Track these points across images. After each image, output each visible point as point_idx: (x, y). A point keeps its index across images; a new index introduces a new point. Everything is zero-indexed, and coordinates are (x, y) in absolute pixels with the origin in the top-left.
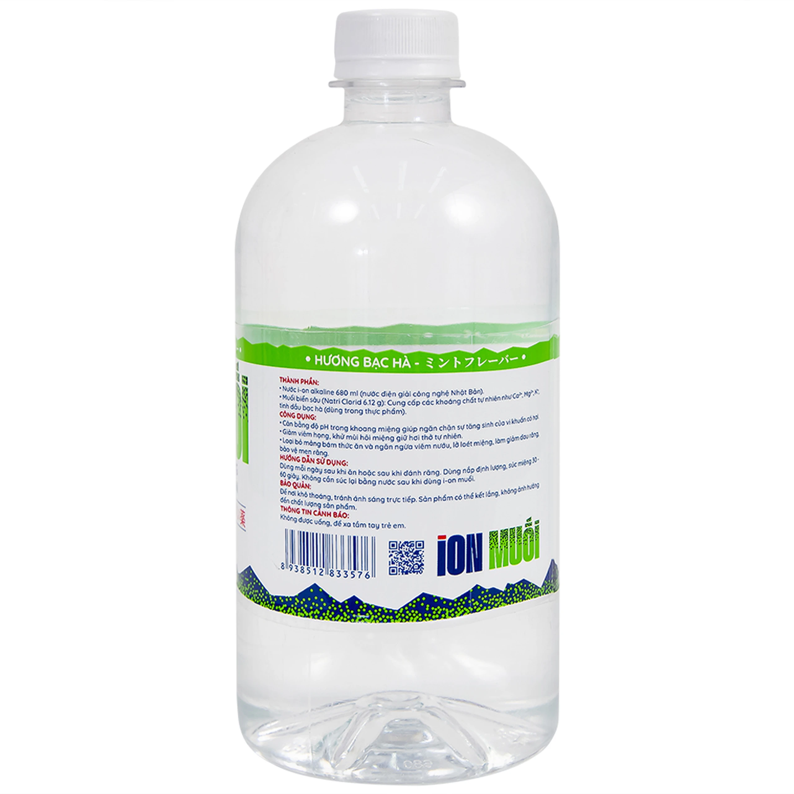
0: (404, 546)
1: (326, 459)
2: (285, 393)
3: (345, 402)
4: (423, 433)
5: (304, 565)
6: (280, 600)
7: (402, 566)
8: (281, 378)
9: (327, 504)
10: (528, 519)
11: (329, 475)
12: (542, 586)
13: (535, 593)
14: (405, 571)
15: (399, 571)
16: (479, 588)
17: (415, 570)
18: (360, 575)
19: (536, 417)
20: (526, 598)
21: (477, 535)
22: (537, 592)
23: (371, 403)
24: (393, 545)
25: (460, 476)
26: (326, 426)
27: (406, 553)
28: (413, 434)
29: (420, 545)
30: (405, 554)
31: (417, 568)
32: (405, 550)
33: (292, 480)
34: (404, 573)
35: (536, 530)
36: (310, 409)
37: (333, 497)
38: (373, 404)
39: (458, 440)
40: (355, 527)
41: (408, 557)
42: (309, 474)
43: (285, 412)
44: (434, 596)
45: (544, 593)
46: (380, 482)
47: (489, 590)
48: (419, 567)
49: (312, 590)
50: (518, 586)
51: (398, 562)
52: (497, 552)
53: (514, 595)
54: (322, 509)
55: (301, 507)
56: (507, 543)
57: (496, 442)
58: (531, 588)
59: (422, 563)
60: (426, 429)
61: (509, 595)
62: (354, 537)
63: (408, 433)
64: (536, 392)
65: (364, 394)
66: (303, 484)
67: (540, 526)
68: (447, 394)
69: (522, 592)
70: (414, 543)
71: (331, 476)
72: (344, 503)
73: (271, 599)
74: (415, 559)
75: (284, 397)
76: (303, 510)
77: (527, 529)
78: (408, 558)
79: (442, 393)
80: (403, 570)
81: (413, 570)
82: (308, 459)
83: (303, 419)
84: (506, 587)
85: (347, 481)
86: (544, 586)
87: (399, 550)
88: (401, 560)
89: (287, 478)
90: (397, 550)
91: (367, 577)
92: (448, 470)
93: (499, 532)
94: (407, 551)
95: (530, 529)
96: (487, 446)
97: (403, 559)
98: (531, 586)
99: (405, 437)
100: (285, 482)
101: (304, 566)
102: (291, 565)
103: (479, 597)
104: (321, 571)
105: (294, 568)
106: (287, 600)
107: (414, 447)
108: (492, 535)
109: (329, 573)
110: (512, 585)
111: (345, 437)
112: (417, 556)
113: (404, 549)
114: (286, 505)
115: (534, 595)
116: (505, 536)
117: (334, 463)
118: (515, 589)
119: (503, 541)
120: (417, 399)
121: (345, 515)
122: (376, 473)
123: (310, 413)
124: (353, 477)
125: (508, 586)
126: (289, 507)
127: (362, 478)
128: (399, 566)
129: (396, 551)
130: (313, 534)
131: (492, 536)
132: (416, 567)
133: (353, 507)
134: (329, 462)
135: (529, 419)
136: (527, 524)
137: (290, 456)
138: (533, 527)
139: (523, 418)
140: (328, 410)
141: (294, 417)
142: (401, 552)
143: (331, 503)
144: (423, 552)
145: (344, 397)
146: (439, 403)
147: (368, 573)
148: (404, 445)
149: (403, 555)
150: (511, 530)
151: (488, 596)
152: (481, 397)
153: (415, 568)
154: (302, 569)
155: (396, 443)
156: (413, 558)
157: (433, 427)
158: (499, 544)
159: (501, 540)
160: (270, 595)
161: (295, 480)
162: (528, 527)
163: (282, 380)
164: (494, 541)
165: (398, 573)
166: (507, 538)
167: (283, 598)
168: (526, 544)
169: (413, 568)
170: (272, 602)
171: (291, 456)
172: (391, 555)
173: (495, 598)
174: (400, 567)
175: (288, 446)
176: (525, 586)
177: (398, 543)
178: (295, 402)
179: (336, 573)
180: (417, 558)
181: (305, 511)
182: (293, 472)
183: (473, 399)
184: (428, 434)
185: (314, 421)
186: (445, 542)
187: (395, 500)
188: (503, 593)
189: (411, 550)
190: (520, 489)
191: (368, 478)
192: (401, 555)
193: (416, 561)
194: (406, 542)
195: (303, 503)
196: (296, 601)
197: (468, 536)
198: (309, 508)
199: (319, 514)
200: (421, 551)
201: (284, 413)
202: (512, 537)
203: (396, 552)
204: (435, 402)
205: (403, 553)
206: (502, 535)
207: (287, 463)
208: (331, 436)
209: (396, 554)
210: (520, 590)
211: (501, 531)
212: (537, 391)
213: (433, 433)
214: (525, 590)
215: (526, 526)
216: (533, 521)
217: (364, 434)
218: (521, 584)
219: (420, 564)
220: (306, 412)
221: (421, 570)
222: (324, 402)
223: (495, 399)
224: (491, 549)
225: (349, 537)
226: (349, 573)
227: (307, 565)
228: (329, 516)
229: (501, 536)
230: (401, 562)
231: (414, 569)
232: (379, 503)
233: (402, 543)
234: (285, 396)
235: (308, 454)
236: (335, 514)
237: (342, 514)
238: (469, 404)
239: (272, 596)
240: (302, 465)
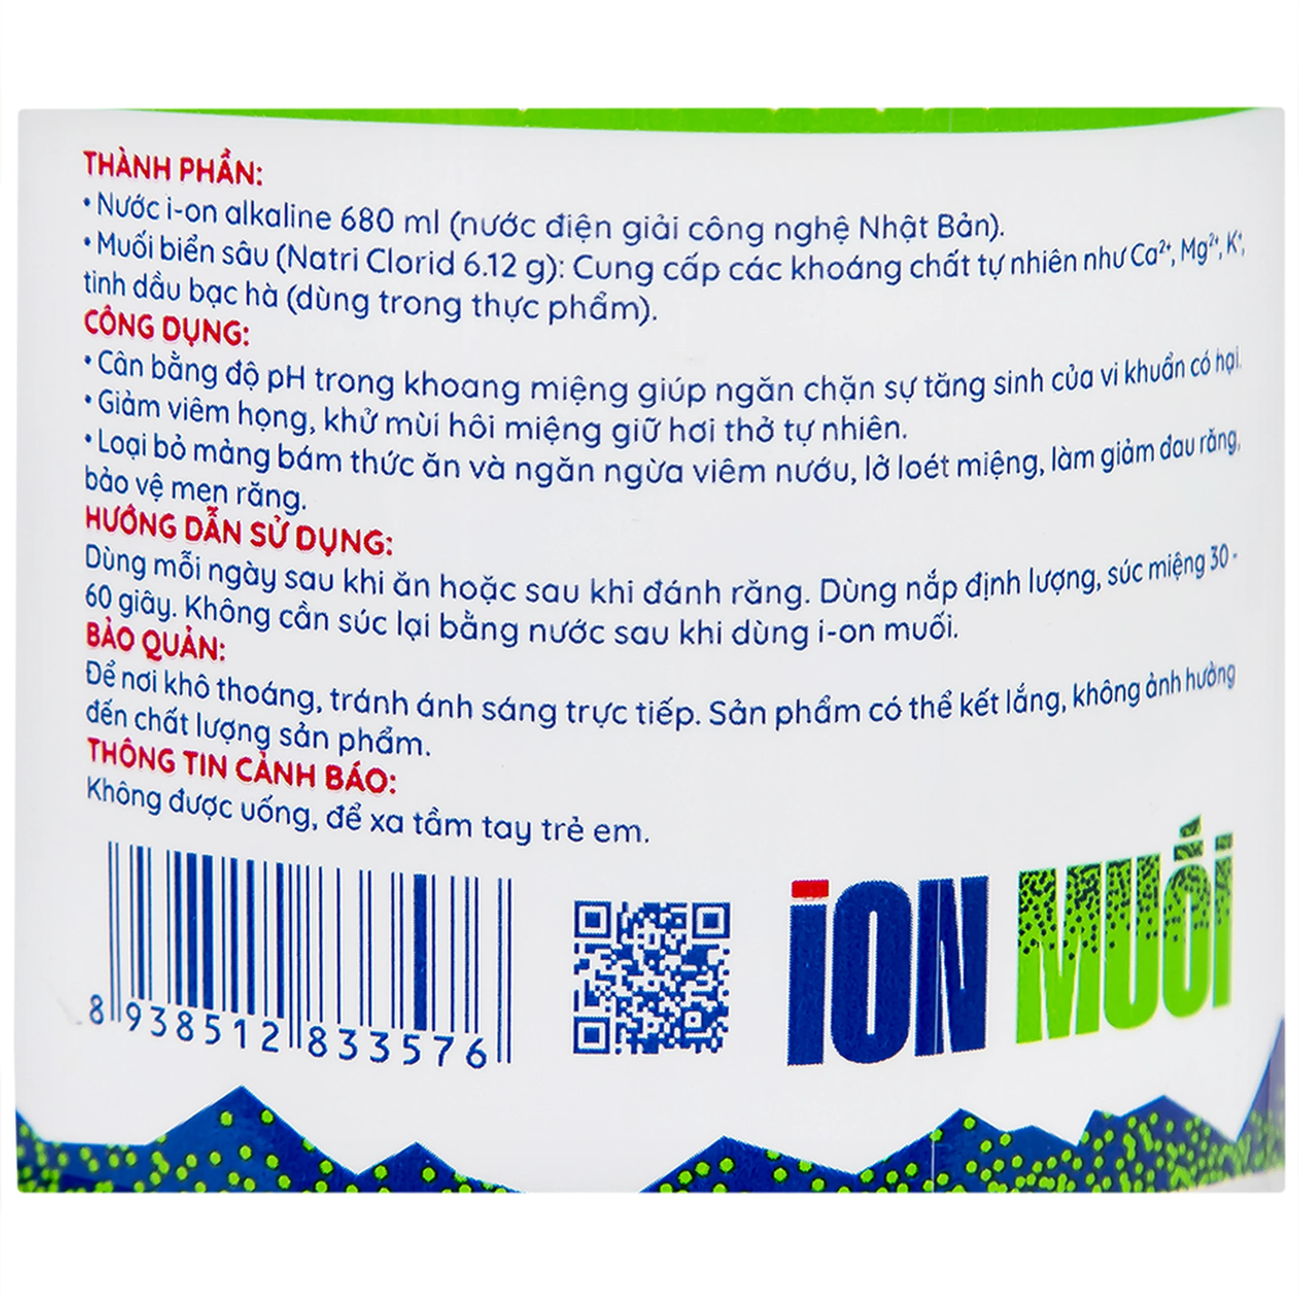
0: (641, 926)
1: (295, 522)
2: (110, 224)
3: (380, 261)
4: (729, 411)
5: (192, 1002)
6: (85, 1164)
7: (629, 1015)
8: (90, 155)
9: (295, 728)
10: (1188, 826)
11: (308, 595)
12: (1242, 1133)
13: (1211, 1162)
14: (643, 1036)
15: (618, 1041)
16: (969, 1124)
17: (688, 1036)
18: (445, 1049)
19: (1228, 362)
20: (1173, 1181)
21: (966, 883)
22: (1221, 1161)
23: (501, 270)
24: (593, 921)
25: (895, 614)
26: (296, 372)
27: (650, 955)
28: (687, 415)
29: (711, 921)
30: (646, 963)
31: (698, 1024)
32: (646, 942)
33: (140, 623)
34: (640, 1047)
35: (1221, 880)
36: (221, 295)
37: (323, 699)
38: (505, 274)
39: (889, 447)
40: (425, 832)
41: (659, 973)
42: (218, 592)
43: (108, 313)
44: (773, 1155)
45: (1249, 1167)
46: (538, 632)
47: (1016, 1135)
48: (708, 1020)
49: (227, 1118)
50: (1137, 1126)
51: (613, 994)
52: (1050, 967)
53: (1120, 1164)
54: (277, 754)
55: (179, 744)
56: (1094, 928)
57: (1056, 463)
58: (1195, 1138)
59: (720, 1004)
60: (745, 393)
61: (1098, 1162)
62: (420, 882)
63: (664, 410)
64: (1230, 243)
65: (469, 225)
66: (189, 640)
67: (1234, 862)
68: (840, 230)
69: (1153, 1155)
70: (689, 911)
71: (316, 601)
72: (373, 723)
73: (42, 1160)
74: (690, 987)
75: (107, 242)
76: (191, 755)
77: (1181, 872)
78: (657, 980)
79: (818, 226)
80: (634, 1032)
81: (677, 1032)
82: (212, 524)
83: (192, 341)
84: (1089, 1128)
85: (390, 625)
86: (1249, 1138)
87: (619, 941)
88: (630, 986)
89: (115, 610)
90: (612, 941)
91: (477, 1059)
92: (842, 582)
93: (1062, 879)
94: (657, 946)
95: (1194, 874)
96: (1014, 479)
97: (637, 981)
98: (1194, 1128)
99: (650, 426)
100: (109, 631)
101: (190, 1010)
102: (132, 1005)
103: (971, 1167)
104: (271, 1030)
105: (148, 1016)
106: (114, 1161)
107: (689, 473)
108: (1032, 888)
109: (306, 1039)
110: (1113, 1118)
111: (381, 423)
112: (700, 972)
113: (641, 936)
114: (113, 735)
115: (1206, 1169)
116: (1086, 892)
117: (328, 543)
118: (1128, 1141)
119: (1079, 919)
120: (707, 251)
121: (376, 781)
122: (519, 592)
123: (220, 315)
124: (413, 607)
125: (1097, 1124)
126: (127, 746)
127: (455, 610)
128: (618, 1015)
129: (608, 947)
130: (234, 862)
131: (1030, 894)
132: (693, 1020)
133: (415, 744)
134: (306, 538)
135: (1201, 366)
136: (1184, 848)
137: (131, 511)
138: (1207, 861)
139: (1174, 360)
140: (304, 300)
141: (149, 335)
142: (626, 952)
143: (313, 723)
144: (726, 952)
145: (375, 238)
146: (805, 271)
147: (479, 1041)
148: (644, 463)
149: (636, 963)
150: (1115, 870)
151: (1008, 1163)
152: (992, 252)
153: (688, 1024)
154: (186, 1023)
155: (607, 452)
156: (678, 978)
157: (776, 382)
158: (1061, 934)
159: (1069, 912)
160: (39, 1140)
161: (152, 622)
162: (1186, 862)
163: (95, 161)
164: (1037, 917)
165: (613, 1046)
166: (1094, 906)
167: (100, 1152)
168: (1176, 938)
169: (680, 1023)
170: (45, 1174)
171: (137, 514)
172: (585, 965)
173: (1039, 1177)
174: (624, 1019)
175: (119, 464)
176: (1169, 1127)
177: (616, 908)
178: (151, 266)
179: (335, 1042)
180: (700, 978)
181: (197, 762)
182: (142, 586)
183: (959, 257)
184: (753, 416)
185: (239, 353)
186: (822, 910)
187: (601, 716)
188: (1077, 1151)
189: (672, 944)
190: (1155, 687)
191: (482, 611)
192: (628, 962)
193: (694, 994)
194: (650, 908)
195: (191, 726)
196: (155, 1168)
197: (928, 889)
198: (215, 747)
199: (262, 773)
200: (717, 947)
201: (102, 318)
202: (1117, 900)
203: (608, 952)
204: (785, 271)
205: (638, 955)
206: (1073, 890)
207: (118, 542)
208: (316, 420)
209: (604, 957)
210: (1149, 1144)
211: (1071, 872)
212: (1236, 241)
213: (778, 411)
214: (1170, 1148)
215: (1177, 857)
216: (1207, 836)
217: (465, 409)
218: (1154, 1118)
219: (710, 1006)
220: (204, 311)
221: (714, 1034)
222: (284, 265)
223: (1053, 264)
224: (1026, 951)
225: (397, 881)
226: (394, 1042)
227: (208, 1004)
228: (306, 781)
229: (1069, 897)
230: (629, 994)
231: (684, 1031)
232: (529, 727)
233: (633, 909)
234: (106, 238)
235: (211, 503)
236: (333, 773)
237: (363, 773)
238: (936, 283)
239: (49, 1147)
240: (186, 554)
